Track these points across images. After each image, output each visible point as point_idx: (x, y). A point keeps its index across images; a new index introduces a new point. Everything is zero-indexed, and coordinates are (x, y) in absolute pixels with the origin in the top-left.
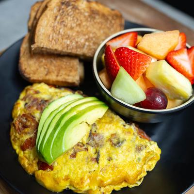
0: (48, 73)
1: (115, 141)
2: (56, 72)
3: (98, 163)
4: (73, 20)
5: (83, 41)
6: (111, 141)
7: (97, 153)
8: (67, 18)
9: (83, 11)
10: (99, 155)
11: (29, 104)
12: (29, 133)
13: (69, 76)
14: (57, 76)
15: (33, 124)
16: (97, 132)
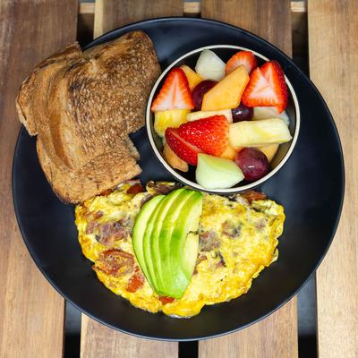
0: (98, 183)
1: (230, 231)
2: (108, 177)
3: (225, 266)
4: (96, 101)
5: (120, 119)
6: (226, 234)
7: (218, 255)
8: (88, 105)
9: (98, 78)
10: (222, 257)
11: (102, 236)
12: (127, 272)
13: (126, 172)
14: (112, 180)
15: (126, 260)
16: (205, 230)
